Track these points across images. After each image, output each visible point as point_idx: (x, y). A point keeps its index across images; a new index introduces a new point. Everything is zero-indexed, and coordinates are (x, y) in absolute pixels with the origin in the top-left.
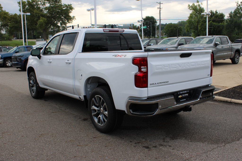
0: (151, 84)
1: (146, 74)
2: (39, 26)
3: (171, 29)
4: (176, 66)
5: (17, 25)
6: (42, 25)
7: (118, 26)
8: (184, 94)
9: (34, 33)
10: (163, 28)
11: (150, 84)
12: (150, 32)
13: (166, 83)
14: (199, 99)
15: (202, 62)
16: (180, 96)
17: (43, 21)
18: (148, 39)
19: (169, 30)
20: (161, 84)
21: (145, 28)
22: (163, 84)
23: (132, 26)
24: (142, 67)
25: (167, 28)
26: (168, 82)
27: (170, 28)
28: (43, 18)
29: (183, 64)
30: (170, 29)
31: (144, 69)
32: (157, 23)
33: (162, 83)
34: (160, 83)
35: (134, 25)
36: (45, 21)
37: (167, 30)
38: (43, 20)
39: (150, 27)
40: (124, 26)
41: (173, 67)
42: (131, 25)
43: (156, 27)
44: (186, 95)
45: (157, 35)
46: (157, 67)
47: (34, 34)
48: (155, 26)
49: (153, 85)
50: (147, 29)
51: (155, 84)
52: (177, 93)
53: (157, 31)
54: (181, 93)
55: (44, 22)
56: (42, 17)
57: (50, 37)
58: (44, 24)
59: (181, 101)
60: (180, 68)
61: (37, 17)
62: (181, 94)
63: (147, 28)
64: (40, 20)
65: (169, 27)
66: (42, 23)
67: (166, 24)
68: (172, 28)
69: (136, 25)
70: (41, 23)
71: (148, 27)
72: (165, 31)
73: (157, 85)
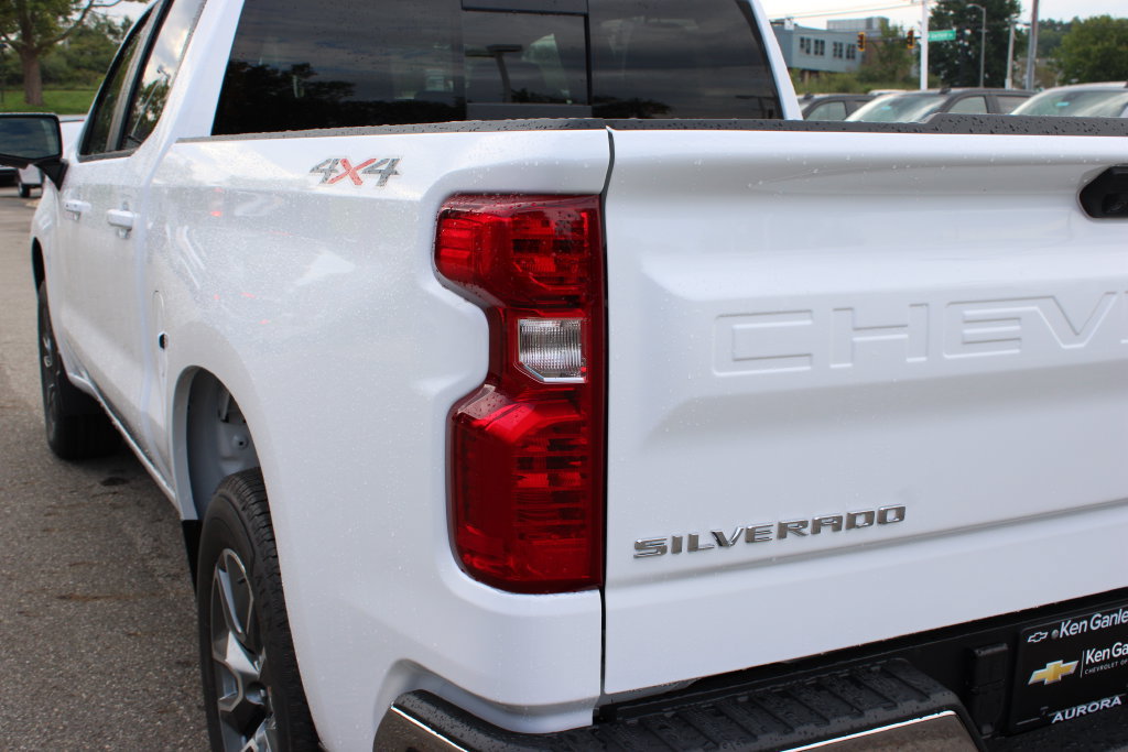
0: (645, 549)
1: (574, 416)
3: (1099, 46)
4: (1013, 328)
7: (792, 28)
8: (1105, 638)
10: (1057, 43)
11: (639, 546)
12: (975, 63)
13: (875, 534)
16: (1051, 672)
18: (938, 91)
19: (1087, 54)
20: (792, 544)
21: (952, 41)
22: (827, 538)
23: (876, 26)
24: (532, 325)
25: (1077, 44)
27: (1095, 43)
29: (1114, 299)
30: (1094, 48)
31: (553, 357)
32: (1019, 12)
33: (817, 526)
34: (783, 530)
35: (891, 24)
37: (1079, 55)
39: (976, 35)
40: (831, 27)
42: (869, 21)
43: (1012, 35)
44: (1124, 649)
45: (1014, 82)
46: (745, 327)
48: (1009, 31)
49: (686, 560)
50: (962, 46)
51: (705, 540)
52: (1016, 640)
53: (1015, 59)
54: (1068, 629)
59: (1059, 716)
60: (1074, 349)
63: (958, 39)
65: (1092, 39)
67: (1076, 19)
68: (1107, 44)
69: (899, 25)
71: (968, 32)
72: (1062, 60)
73: (741, 551)
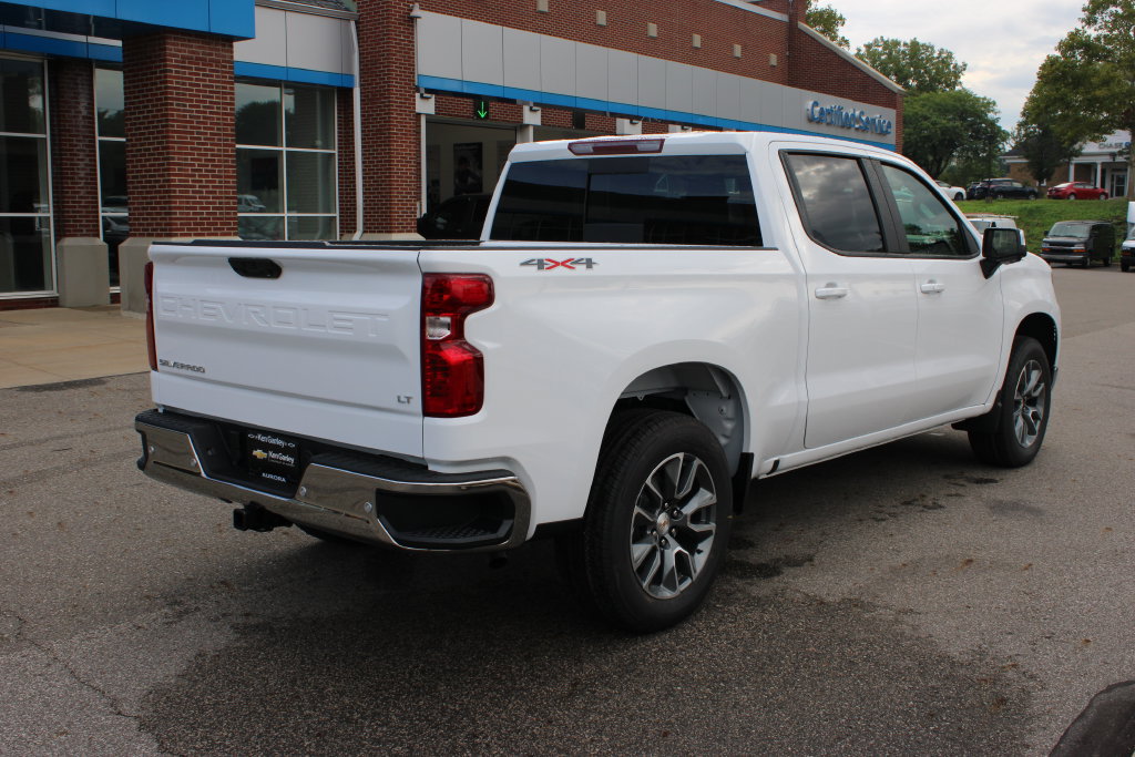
4: (214, 312)
8: (276, 449)
13: (201, 375)
15: (336, 316)
34: (181, 366)
41: (205, 311)
44: (284, 458)
46: (165, 301)
49: (167, 368)
54: (260, 438)
59: (263, 475)
60: (229, 322)
62: (266, 447)
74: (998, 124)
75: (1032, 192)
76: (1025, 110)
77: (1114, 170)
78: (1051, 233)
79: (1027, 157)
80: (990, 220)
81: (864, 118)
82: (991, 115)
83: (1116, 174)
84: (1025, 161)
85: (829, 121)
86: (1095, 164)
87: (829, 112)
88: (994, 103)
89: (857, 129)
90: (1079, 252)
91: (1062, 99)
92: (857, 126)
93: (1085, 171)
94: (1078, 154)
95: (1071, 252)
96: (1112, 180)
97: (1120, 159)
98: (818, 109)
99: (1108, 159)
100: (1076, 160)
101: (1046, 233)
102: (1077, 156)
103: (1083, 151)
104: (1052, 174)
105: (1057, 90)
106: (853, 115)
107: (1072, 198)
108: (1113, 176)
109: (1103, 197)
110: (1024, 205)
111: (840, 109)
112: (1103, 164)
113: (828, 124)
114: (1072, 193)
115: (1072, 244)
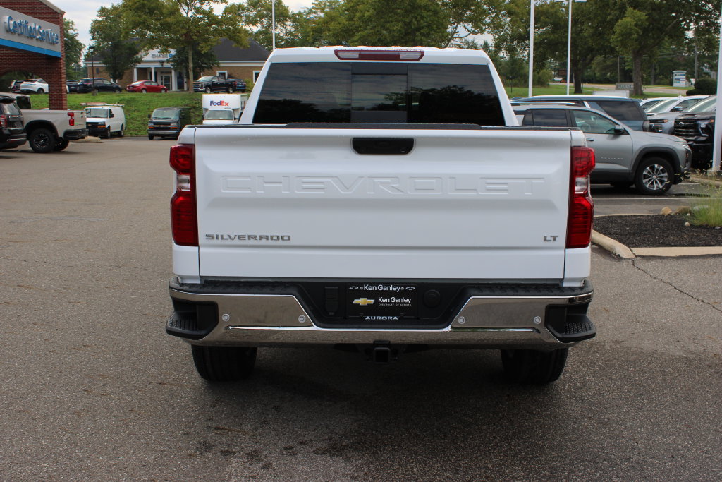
0: (210, 237)
1: (188, 200)
2: (619, 39)
5: (556, 36)
6: (630, 34)
9: (627, 64)
11: (207, 236)
13: (281, 241)
14: (448, 329)
16: (363, 301)
17: (633, 23)
20: (252, 242)
22: (264, 242)
26: (289, 237)
28: (636, 11)
29: (363, 179)
33: (261, 238)
34: (250, 237)
36: (639, 23)
38: (634, 19)
41: (305, 185)
46: (229, 179)
47: (627, 68)
49: (220, 242)
51: (226, 237)
52: (344, 287)
54: (368, 288)
55: (636, 25)
56: (631, 9)
57: (677, 77)
58: (637, 32)
59: (368, 318)
61: (615, 10)
64: (625, 20)
66: (631, 29)
70: (625, 28)
73: (236, 242)
74: (77, 38)
75: (118, 88)
76: (92, 29)
77: (162, 73)
78: (153, 116)
79: (104, 63)
80: (108, 108)
81: (41, 31)
82: (71, 32)
83: (164, 75)
84: (103, 65)
85: (20, 32)
86: (150, 68)
87: (20, 25)
88: (72, 23)
89: (37, 39)
90: (174, 129)
91: (144, 23)
92: (38, 37)
93: (144, 73)
94: (139, 61)
95: (169, 129)
96: (162, 80)
97: (166, 65)
98: (12, 22)
99: (158, 65)
100: (139, 65)
101: (150, 116)
102: (139, 63)
103: (144, 59)
104: (122, 75)
105: (140, 16)
106: (35, 28)
107: (144, 92)
108: (162, 77)
109: (163, 91)
110: (122, 97)
111: (27, 23)
112: (155, 68)
113: (19, 35)
114: (144, 89)
115: (169, 124)
